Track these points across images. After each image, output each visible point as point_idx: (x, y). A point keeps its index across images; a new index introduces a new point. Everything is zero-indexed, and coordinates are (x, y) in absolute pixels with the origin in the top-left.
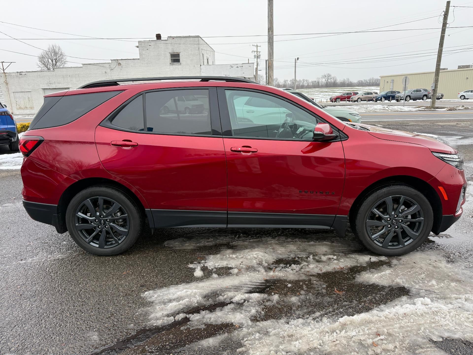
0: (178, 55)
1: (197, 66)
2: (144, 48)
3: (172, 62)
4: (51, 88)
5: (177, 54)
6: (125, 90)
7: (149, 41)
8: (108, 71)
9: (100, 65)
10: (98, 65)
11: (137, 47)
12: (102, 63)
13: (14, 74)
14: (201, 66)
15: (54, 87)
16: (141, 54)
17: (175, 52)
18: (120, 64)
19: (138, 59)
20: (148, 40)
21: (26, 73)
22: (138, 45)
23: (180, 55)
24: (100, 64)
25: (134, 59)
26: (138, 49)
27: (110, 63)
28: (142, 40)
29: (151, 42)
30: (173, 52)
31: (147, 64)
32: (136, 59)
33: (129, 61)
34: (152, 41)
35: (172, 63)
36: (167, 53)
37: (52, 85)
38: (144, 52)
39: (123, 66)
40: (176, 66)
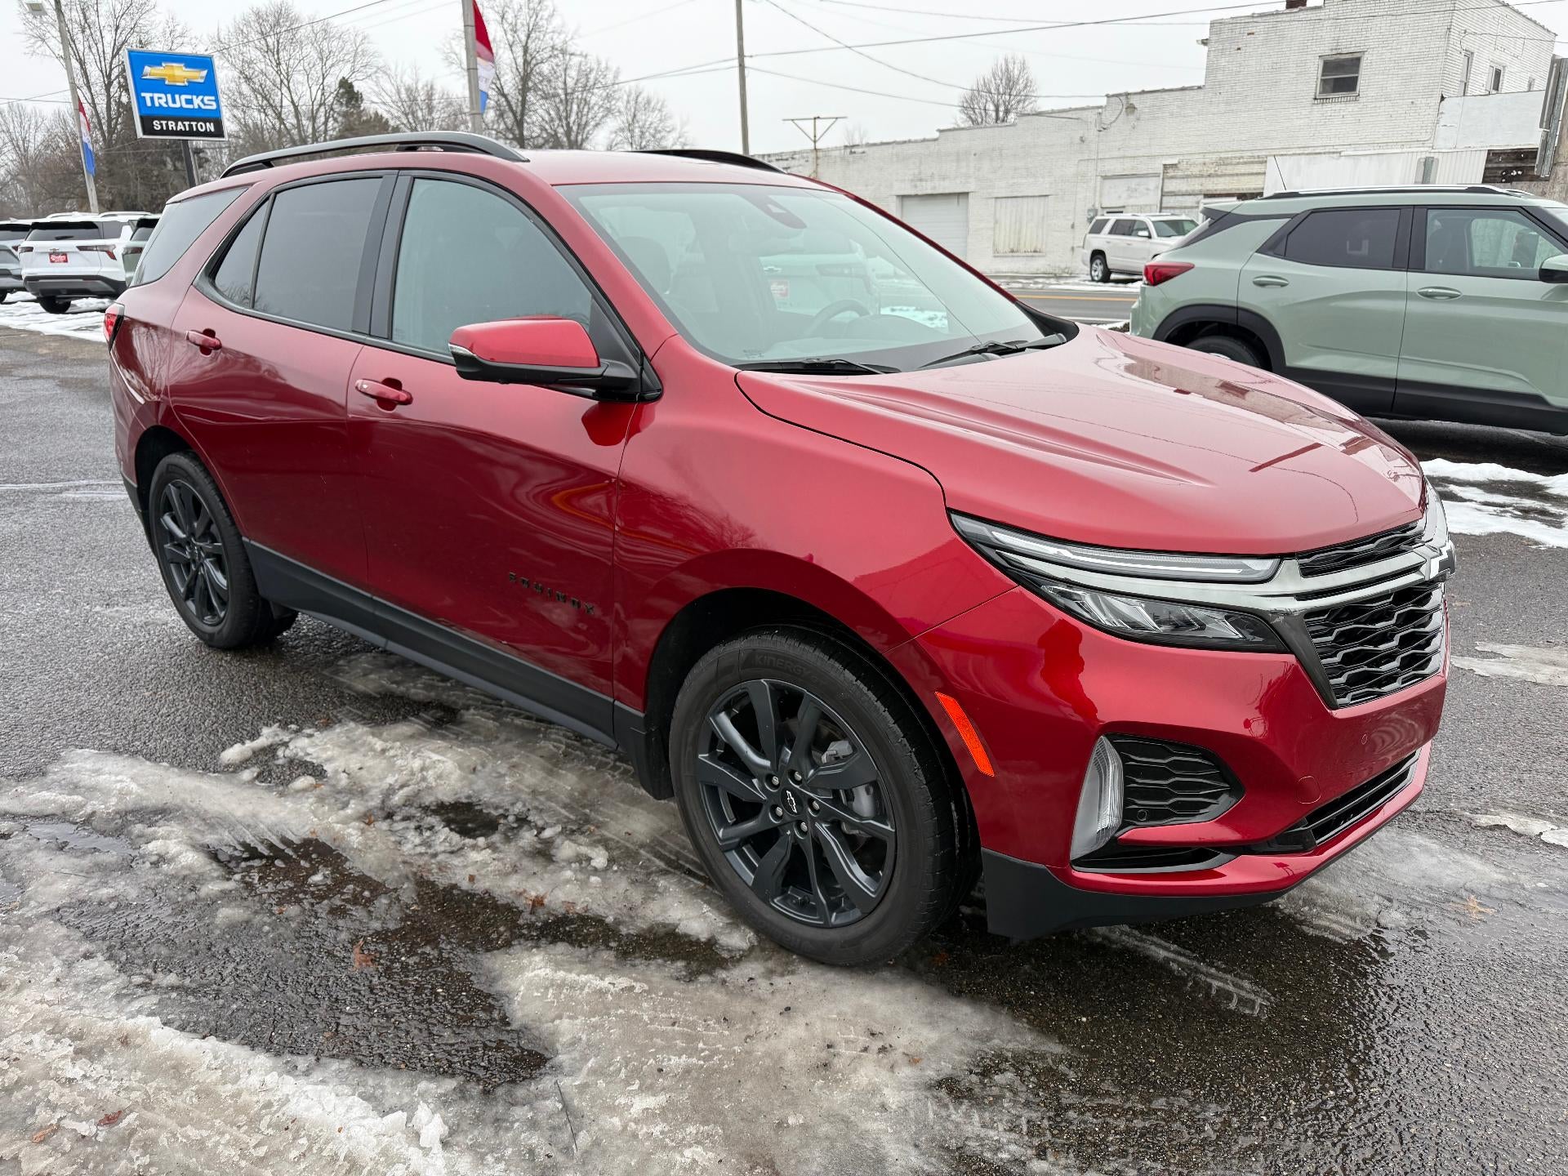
0: (1354, 63)
1: (1424, 101)
2: (1227, 45)
3: (1324, 91)
4: (920, 193)
5: (1352, 59)
6: (252, 184)
7: (1252, 16)
8: (1092, 134)
9: (1069, 115)
10: (1064, 115)
11: (1205, 42)
12: (1076, 109)
13: (837, 153)
14: (1443, 98)
15: (929, 192)
16: (1211, 70)
17: (1345, 51)
18: (1131, 108)
19: (1199, 88)
20: (1248, 12)
21: (866, 149)
22: (1206, 36)
23: (1363, 64)
24: (1070, 110)
25: (1183, 89)
26: (1206, 48)
27: (1101, 107)
28: (1226, 15)
29: (1259, 20)
30: (1334, 52)
31: (1227, 103)
32: (1191, 89)
33: (1165, 95)
34: (1261, 15)
35: (1324, 96)
36: (1309, 57)
37: (924, 183)
38: (1223, 62)
39: (1143, 116)
40: (1337, 106)
